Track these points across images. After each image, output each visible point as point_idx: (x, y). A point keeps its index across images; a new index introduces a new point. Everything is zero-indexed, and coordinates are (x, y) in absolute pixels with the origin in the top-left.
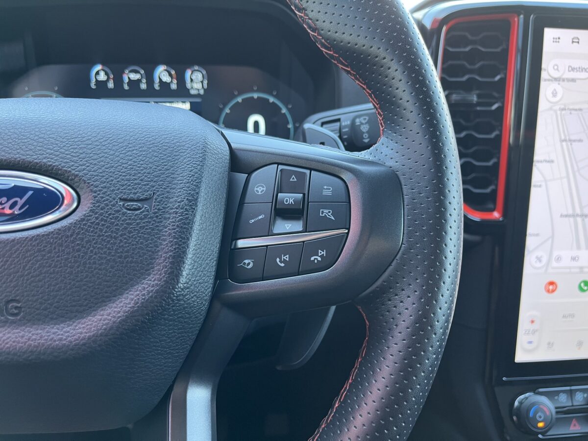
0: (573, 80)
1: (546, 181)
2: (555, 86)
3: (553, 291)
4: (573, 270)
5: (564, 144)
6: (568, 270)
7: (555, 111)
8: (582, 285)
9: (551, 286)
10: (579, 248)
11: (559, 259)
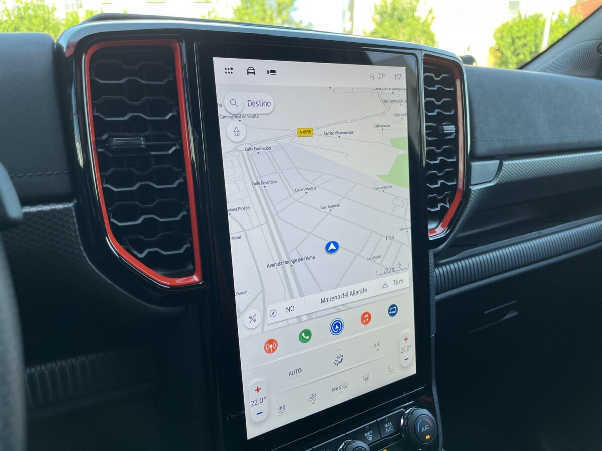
0: (255, 116)
1: (245, 230)
2: (235, 123)
3: (274, 350)
4: (291, 322)
5: (257, 187)
6: (285, 323)
7: (241, 152)
8: (303, 334)
9: (271, 345)
10: (292, 297)
11: (274, 313)
